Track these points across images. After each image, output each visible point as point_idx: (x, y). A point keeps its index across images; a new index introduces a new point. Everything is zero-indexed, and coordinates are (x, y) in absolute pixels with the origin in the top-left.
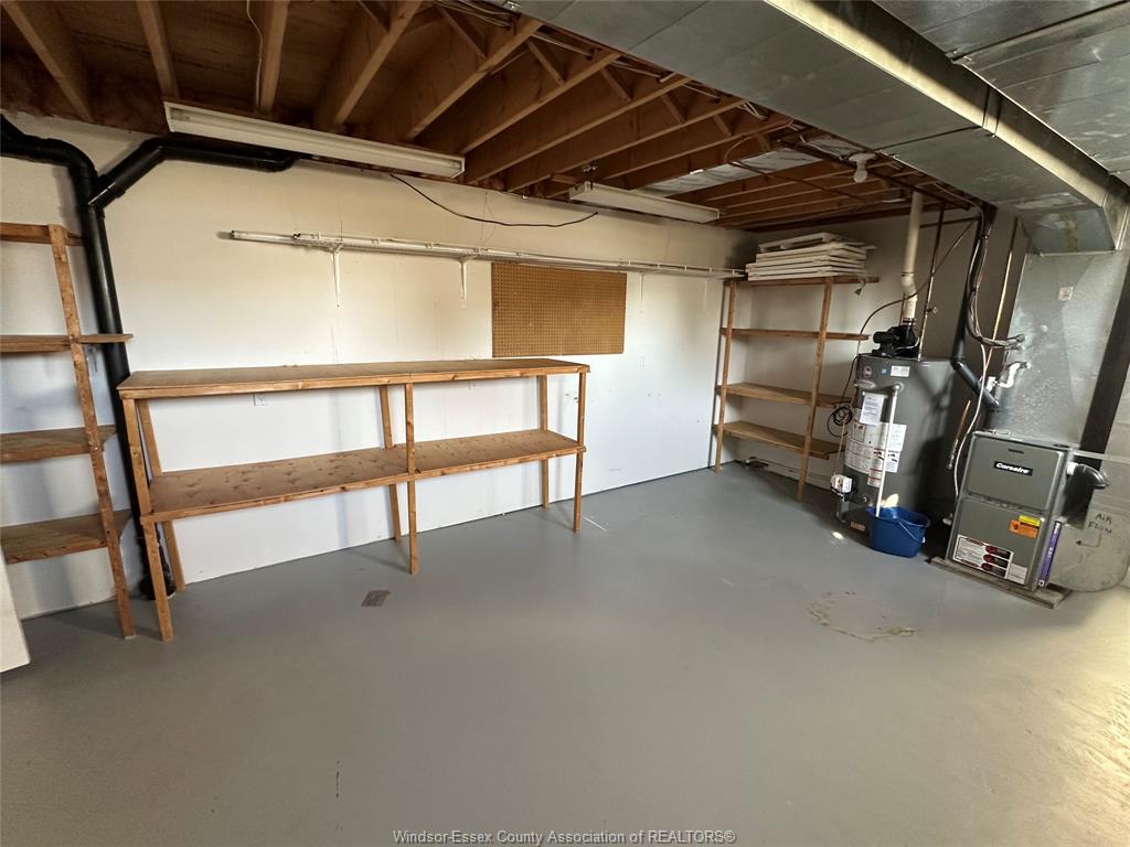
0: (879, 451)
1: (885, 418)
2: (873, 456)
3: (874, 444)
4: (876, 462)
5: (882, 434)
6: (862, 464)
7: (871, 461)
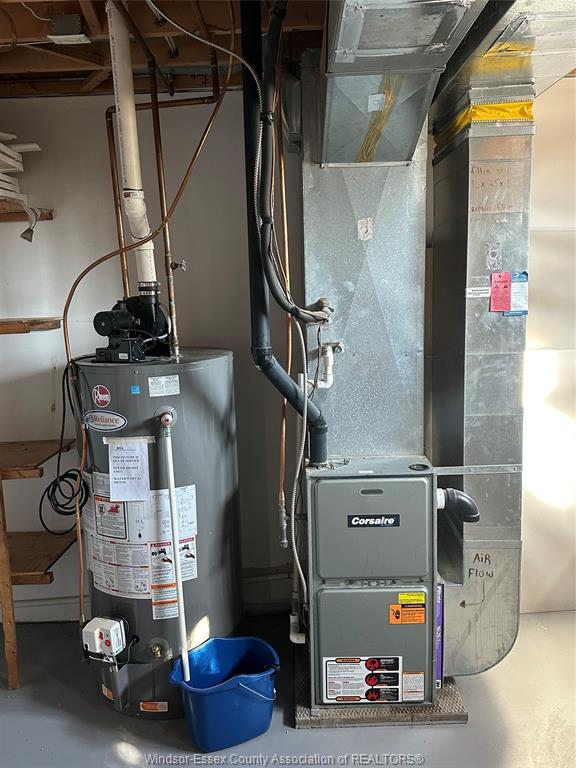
0: (159, 548)
1: (157, 481)
2: (151, 561)
3: (148, 536)
4: (159, 571)
5: (158, 513)
6: (133, 583)
7: (149, 572)
